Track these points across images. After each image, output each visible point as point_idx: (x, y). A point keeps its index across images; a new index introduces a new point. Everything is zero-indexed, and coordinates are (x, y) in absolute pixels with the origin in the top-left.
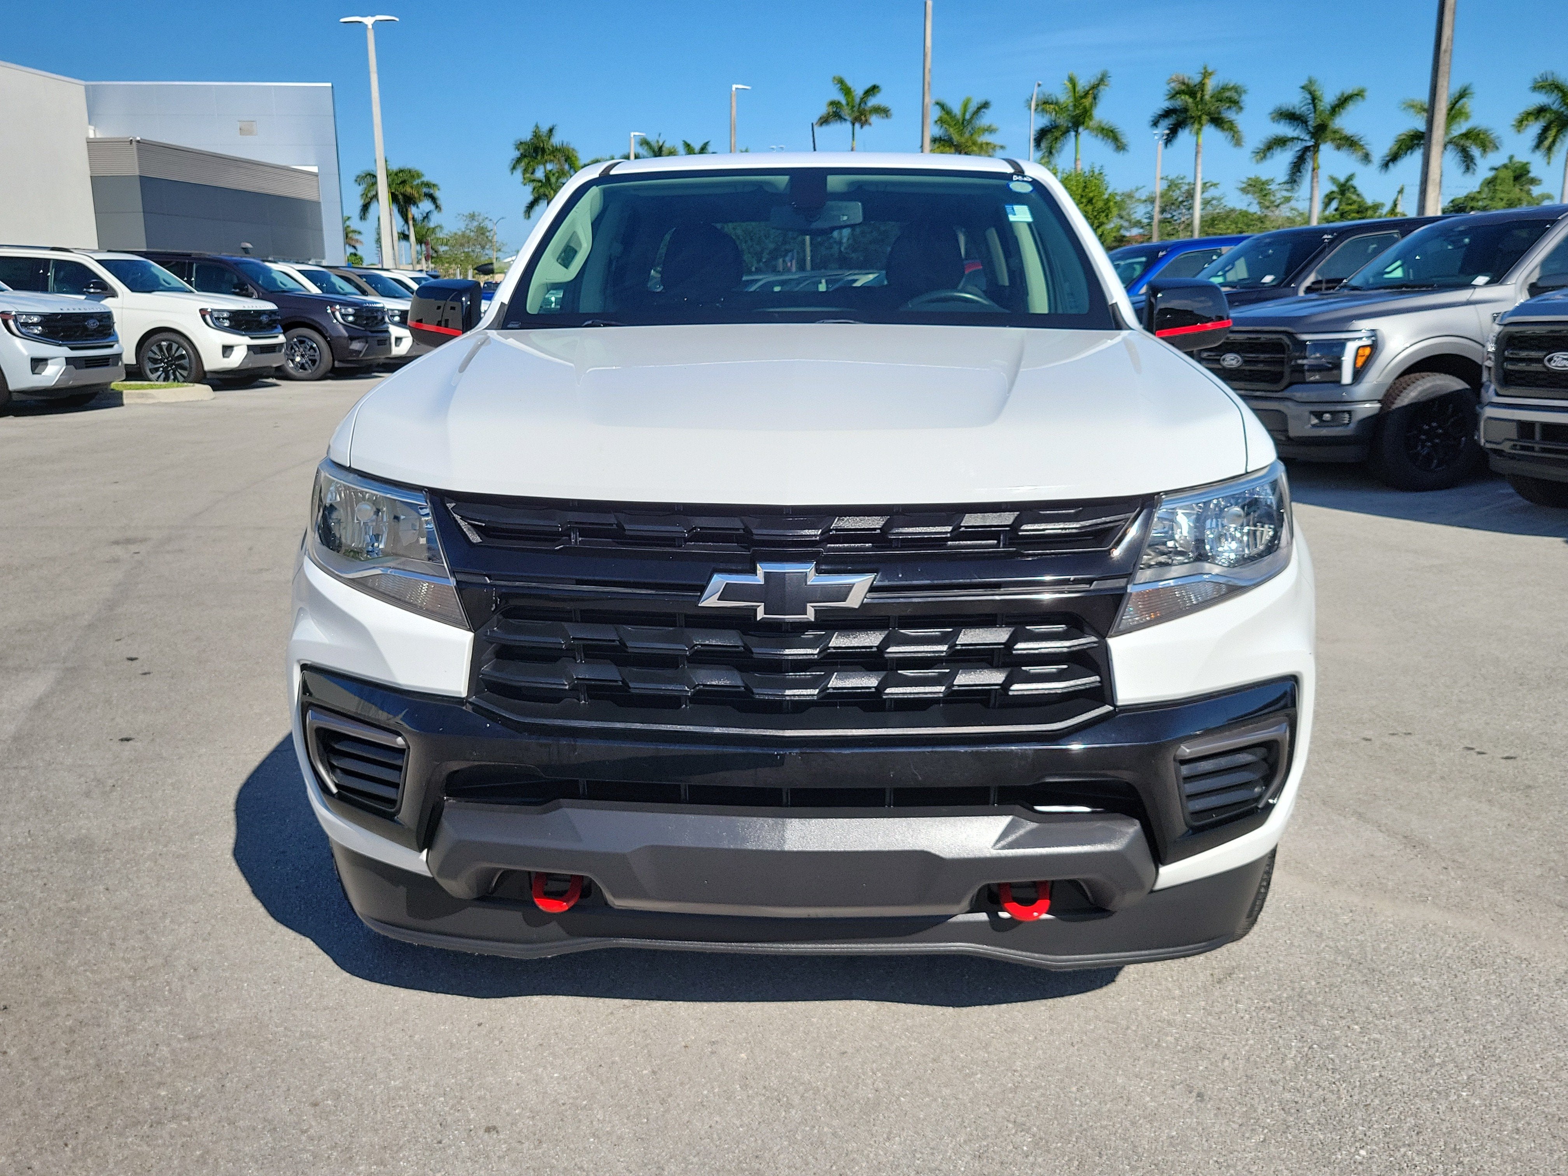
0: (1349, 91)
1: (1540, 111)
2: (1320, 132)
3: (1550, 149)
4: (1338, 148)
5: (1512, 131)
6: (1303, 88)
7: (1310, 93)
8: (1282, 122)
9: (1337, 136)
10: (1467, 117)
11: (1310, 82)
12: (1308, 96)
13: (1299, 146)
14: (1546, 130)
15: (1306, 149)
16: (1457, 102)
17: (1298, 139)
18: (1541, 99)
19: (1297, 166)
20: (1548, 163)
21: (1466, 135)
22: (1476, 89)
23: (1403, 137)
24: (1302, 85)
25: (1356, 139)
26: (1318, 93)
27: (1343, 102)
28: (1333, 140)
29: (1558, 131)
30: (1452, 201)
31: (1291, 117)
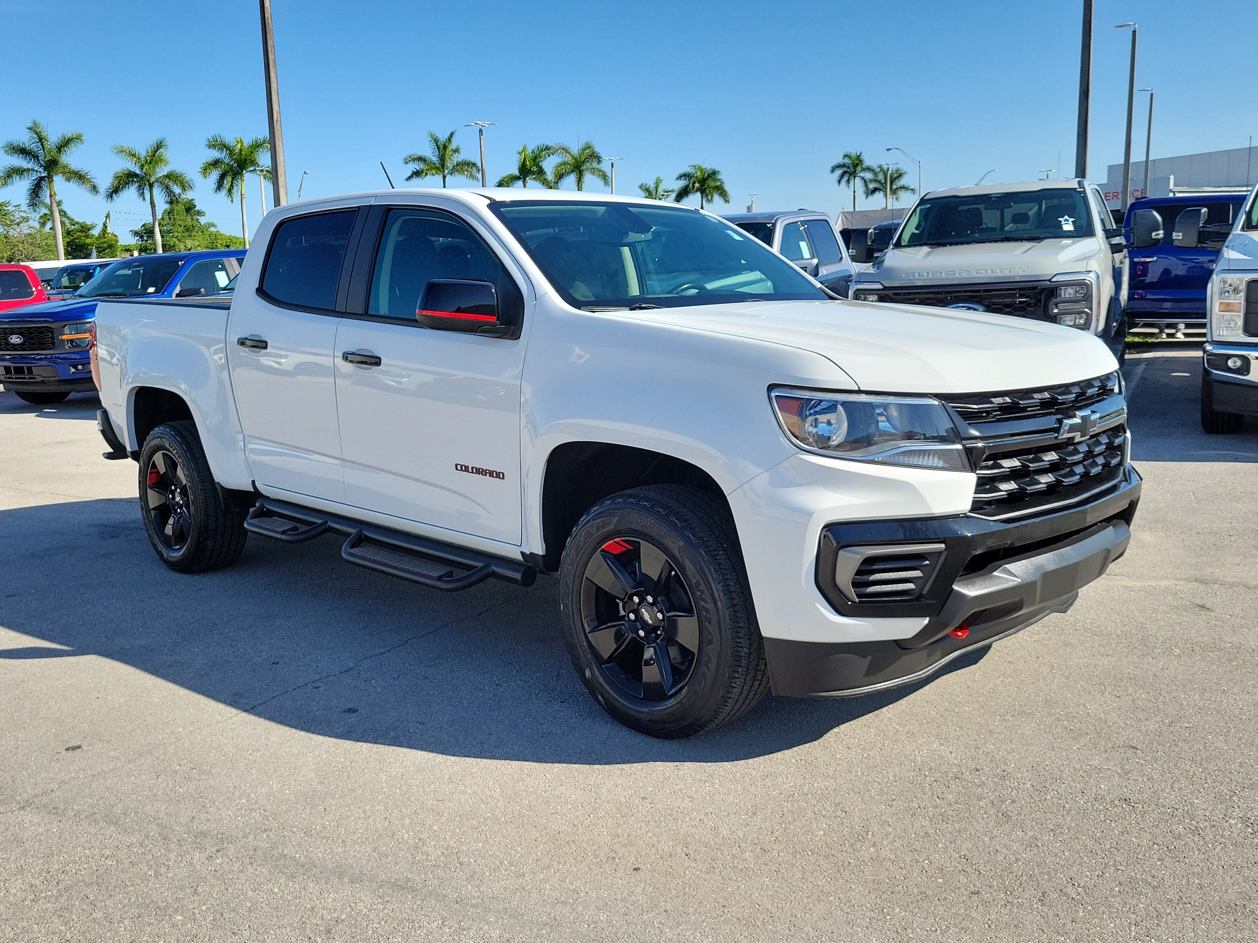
0: (69, 135)
1: (216, 163)
2: (51, 165)
3: (230, 191)
4: (68, 179)
5: (201, 176)
6: (30, 129)
7: (37, 134)
8: (16, 156)
9: (67, 170)
10: (167, 163)
11: (35, 124)
12: (35, 136)
13: (35, 176)
14: (222, 177)
15: (42, 179)
16: (156, 151)
17: (33, 170)
18: (215, 154)
19: (36, 191)
20: (232, 201)
21: (168, 176)
22: (169, 142)
23: (121, 174)
24: (29, 126)
25: (83, 173)
26: (44, 134)
27: (65, 143)
28: (64, 173)
29: (233, 178)
30: (144, 225)
31: (23, 151)
